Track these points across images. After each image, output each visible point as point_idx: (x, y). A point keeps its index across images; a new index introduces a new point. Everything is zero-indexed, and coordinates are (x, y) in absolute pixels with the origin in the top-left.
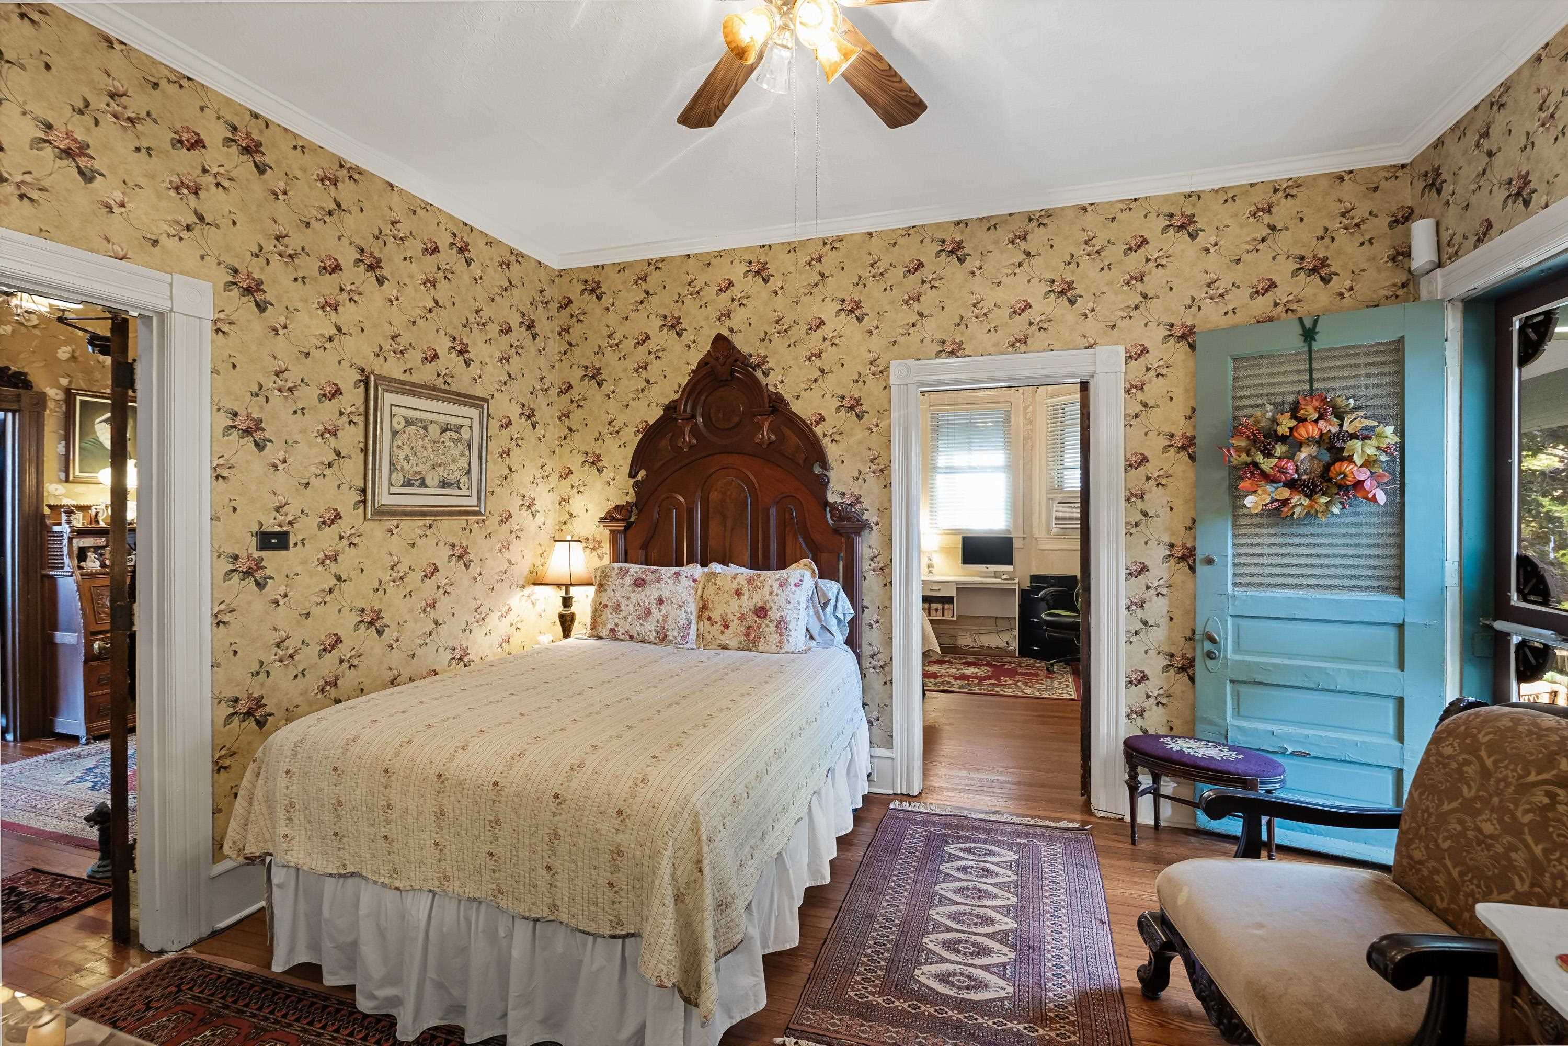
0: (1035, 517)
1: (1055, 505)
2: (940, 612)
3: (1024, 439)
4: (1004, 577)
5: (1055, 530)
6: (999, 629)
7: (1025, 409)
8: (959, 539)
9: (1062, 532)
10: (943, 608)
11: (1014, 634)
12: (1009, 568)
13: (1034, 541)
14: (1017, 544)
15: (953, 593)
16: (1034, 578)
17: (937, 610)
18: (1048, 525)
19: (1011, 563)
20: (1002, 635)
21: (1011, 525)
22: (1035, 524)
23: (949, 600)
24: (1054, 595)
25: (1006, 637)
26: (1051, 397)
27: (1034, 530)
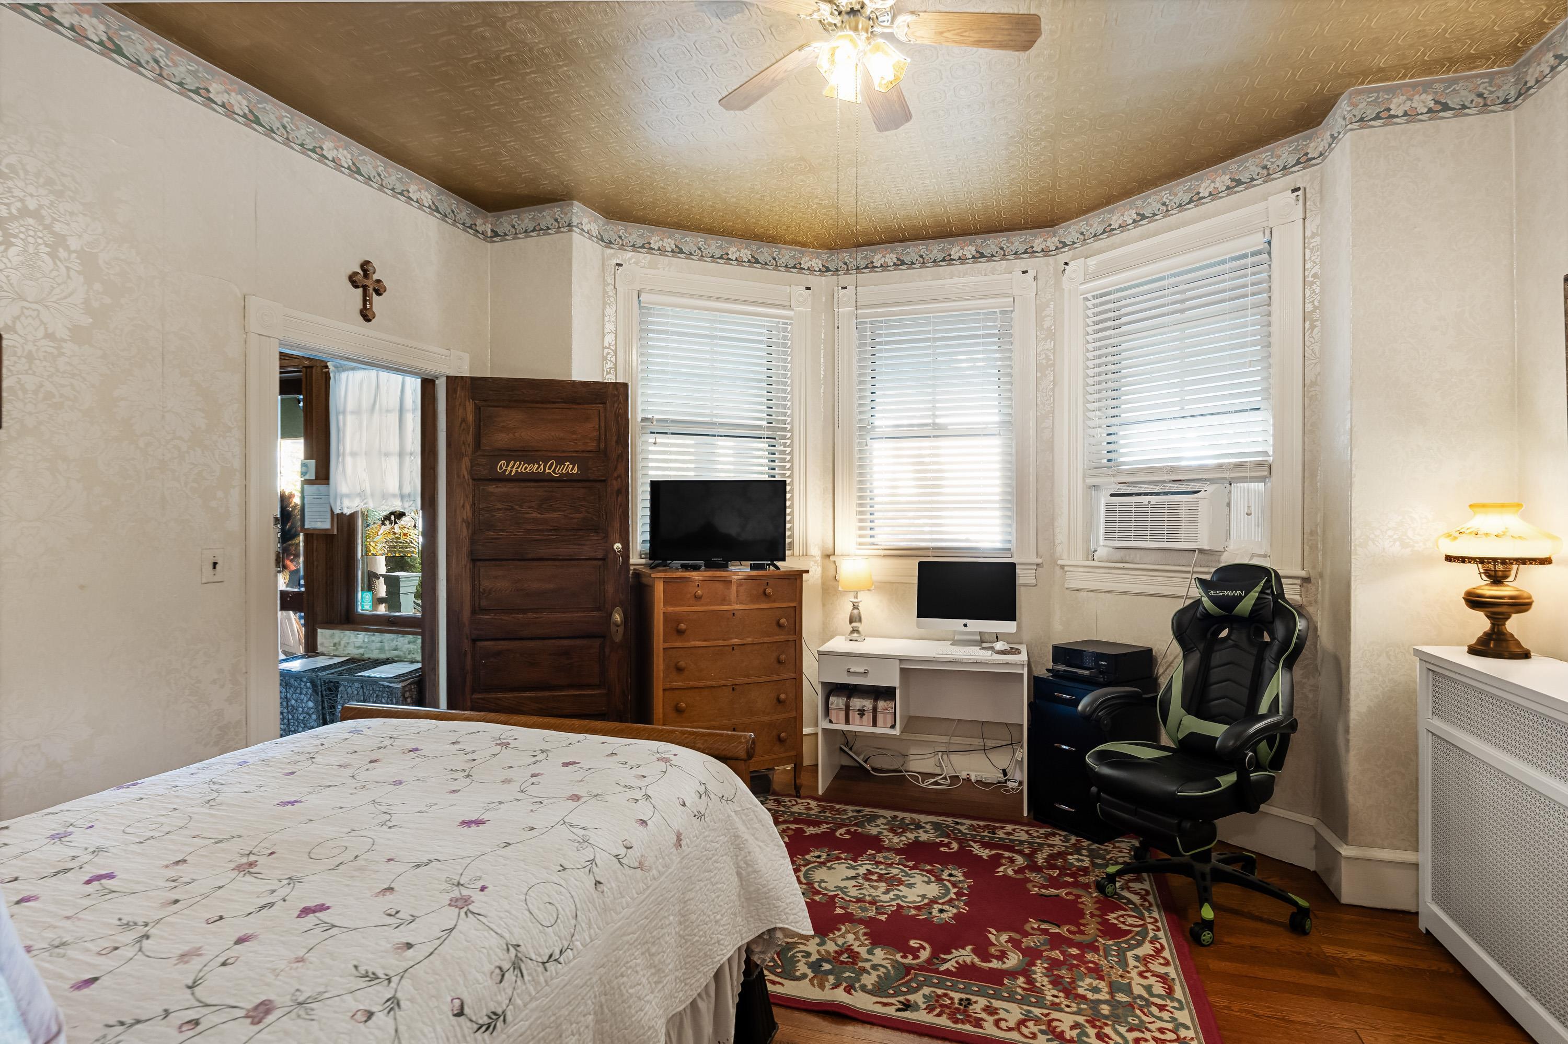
0: (1061, 523)
1: (1104, 499)
2: (868, 717)
3: (1038, 367)
4: (999, 646)
5: (1102, 552)
6: (990, 743)
7: (1039, 309)
8: (912, 569)
9: (1119, 555)
10: (875, 709)
11: (1018, 756)
12: (1007, 627)
13: (1058, 571)
14: (1023, 577)
15: (892, 679)
16: (1062, 653)
17: (862, 712)
18: (1087, 541)
19: (1013, 618)
20: (993, 756)
21: (1013, 538)
22: (1061, 537)
23: (887, 693)
24: (1114, 707)
25: (1002, 760)
26: (1095, 278)
27: (1059, 549)
